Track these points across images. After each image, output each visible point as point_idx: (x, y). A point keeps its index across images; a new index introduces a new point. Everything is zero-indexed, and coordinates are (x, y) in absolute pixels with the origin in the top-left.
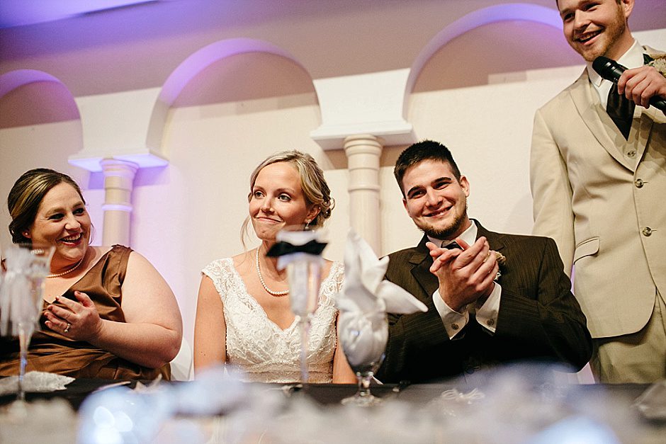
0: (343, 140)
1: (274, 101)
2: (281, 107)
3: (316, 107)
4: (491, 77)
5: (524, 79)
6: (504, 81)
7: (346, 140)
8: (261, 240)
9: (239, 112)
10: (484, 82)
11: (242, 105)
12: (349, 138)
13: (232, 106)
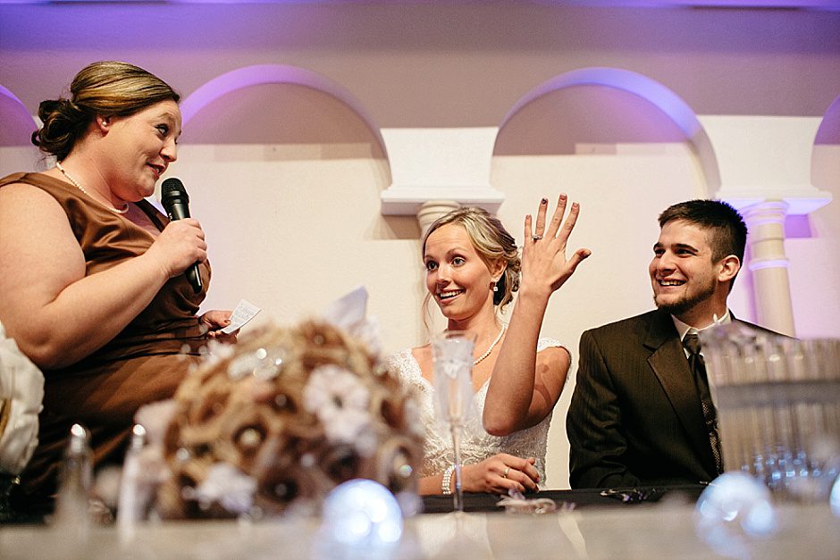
0: (420, 205)
1: (316, 148)
2: (327, 156)
3: (384, 162)
4: (579, 146)
5: (614, 152)
6: (593, 152)
7: (425, 205)
8: (447, 319)
9: (269, 159)
10: (570, 151)
11: (274, 149)
12: (430, 203)
13: (259, 149)
